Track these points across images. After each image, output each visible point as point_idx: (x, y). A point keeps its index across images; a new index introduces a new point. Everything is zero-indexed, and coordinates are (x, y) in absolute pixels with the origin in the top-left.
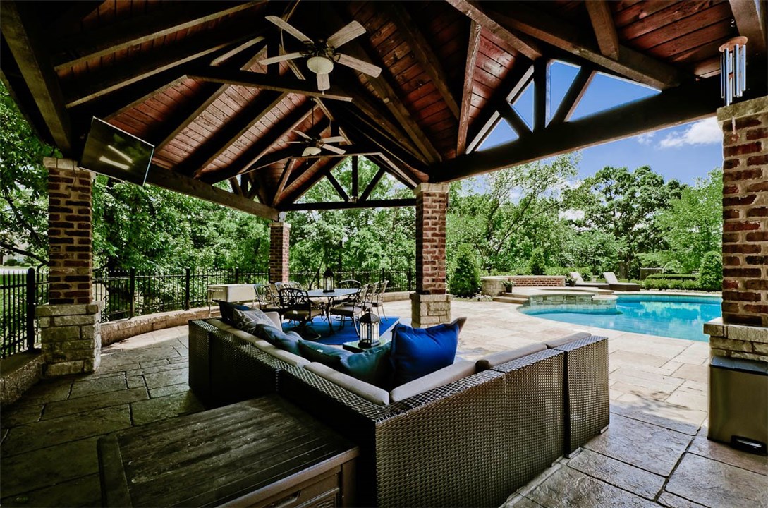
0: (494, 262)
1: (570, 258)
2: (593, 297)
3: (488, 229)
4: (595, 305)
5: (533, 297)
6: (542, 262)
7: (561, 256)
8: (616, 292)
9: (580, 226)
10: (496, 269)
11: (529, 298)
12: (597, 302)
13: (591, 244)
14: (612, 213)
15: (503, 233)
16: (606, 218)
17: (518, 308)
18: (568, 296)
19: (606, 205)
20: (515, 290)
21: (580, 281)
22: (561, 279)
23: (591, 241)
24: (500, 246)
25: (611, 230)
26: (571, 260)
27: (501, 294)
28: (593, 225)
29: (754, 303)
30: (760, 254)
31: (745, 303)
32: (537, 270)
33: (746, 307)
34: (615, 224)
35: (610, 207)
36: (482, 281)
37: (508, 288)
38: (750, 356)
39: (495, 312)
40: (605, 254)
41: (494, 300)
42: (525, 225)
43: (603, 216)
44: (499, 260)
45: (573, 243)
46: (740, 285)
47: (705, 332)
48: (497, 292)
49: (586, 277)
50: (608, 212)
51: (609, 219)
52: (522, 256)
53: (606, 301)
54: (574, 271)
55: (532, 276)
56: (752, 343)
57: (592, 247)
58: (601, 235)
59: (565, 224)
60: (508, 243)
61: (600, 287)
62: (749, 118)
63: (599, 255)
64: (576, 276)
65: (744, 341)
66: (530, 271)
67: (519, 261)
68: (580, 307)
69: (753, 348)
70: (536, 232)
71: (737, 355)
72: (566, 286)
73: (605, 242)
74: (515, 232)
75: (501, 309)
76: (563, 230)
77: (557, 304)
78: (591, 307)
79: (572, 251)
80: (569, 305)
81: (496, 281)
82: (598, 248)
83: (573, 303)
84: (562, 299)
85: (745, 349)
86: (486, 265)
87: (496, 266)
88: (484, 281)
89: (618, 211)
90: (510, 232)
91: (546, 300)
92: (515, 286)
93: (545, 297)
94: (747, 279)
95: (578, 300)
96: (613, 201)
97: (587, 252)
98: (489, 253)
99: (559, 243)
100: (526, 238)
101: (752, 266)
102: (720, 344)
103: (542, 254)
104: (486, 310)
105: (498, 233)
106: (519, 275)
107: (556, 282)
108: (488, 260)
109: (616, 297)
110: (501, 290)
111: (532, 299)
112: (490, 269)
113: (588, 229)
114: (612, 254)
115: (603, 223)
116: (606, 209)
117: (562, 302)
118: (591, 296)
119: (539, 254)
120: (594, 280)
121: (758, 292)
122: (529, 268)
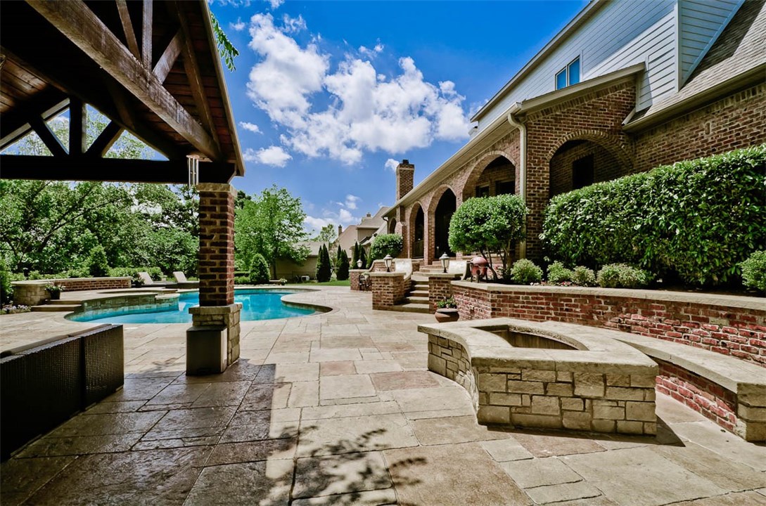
0: (37, 261)
1: (146, 255)
2: (156, 297)
3: (25, 216)
4: (158, 304)
5: (87, 301)
6: (104, 262)
7: (135, 253)
8: (179, 290)
9: (157, 221)
10: (37, 272)
11: (82, 303)
12: (160, 301)
13: (168, 241)
14: (190, 212)
15: (52, 222)
16: (183, 216)
17: (66, 317)
18: (129, 298)
19: (183, 202)
20: (64, 296)
21: (148, 281)
22: (126, 281)
23: (168, 239)
24: (47, 239)
25: (189, 229)
26: (147, 258)
27: (42, 302)
28: (171, 221)
29: (213, 293)
30: (216, 267)
31: (210, 294)
32: (96, 271)
33: (210, 296)
34: (193, 223)
35: (188, 206)
36: (13, 287)
37: (54, 294)
38: (210, 323)
39: (32, 324)
40: (182, 253)
41: (33, 310)
42: (86, 214)
43: (181, 214)
44: (44, 258)
45: (149, 239)
46: (207, 284)
47: (190, 313)
48: (37, 299)
49: (155, 277)
50: (185, 210)
51: (187, 217)
52: (81, 253)
53: (168, 299)
54: (144, 271)
55: (91, 278)
56: (211, 315)
57: (169, 245)
58: (179, 233)
59: (139, 218)
60: (60, 235)
61: (167, 286)
62: (210, 192)
63: (177, 253)
64: (145, 276)
65: (208, 315)
66: (88, 272)
67: (76, 259)
68: (143, 307)
69: (212, 318)
70: (99, 226)
71: (205, 323)
72: (133, 287)
73: (182, 240)
74: (72, 222)
75: (43, 320)
76: (137, 225)
77: (118, 307)
78: (154, 307)
79: (148, 249)
80: (132, 307)
81: (36, 286)
82: (175, 246)
83: (136, 305)
84: (123, 301)
85: (208, 319)
86: (21, 265)
87: (38, 267)
88: (18, 287)
89: (195, 211)
90: (63, 221)
91: (103, 304)
92: (64, 291)
93: (103, 301)
94: (210, 280)
95: (140, 301)
96: (191, 201)
97: (164, 250)
98: (27, 248)
99: (133, 239)
100: (88, 231)
101: (212, 273)
102: (197, 319)
103: (104, 253)
104: (19, 323)
105: (43, 221)
106: (72, 277)
107: (121, 284)
108: (25, 258)
109: (179, 295)
110: (43, 297)
111: (86, 304)
112: (28, 271)
113: (166, 225)
114: (189, 253)
115: (180, 220)
116: (184, 207)
117: (123, 305)
118: (154, 295)
119: (100, 253)
120: (164, 280)
121: (214, 287)
122: (86, 269)
